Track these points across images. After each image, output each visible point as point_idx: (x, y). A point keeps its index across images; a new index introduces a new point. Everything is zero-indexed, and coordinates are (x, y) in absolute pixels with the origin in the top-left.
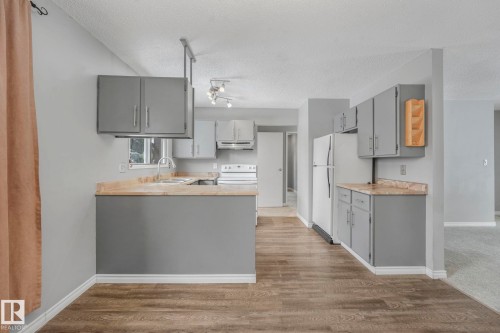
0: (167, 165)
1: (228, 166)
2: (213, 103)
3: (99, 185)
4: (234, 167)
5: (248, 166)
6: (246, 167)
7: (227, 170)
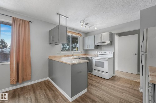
0: (80, 52)
1: (100, 52)
2: (89, 29)
3: (49, 56)
4: (103, 52)
5: (109, 52)
6: (108, 53)
7: (100, 54)
